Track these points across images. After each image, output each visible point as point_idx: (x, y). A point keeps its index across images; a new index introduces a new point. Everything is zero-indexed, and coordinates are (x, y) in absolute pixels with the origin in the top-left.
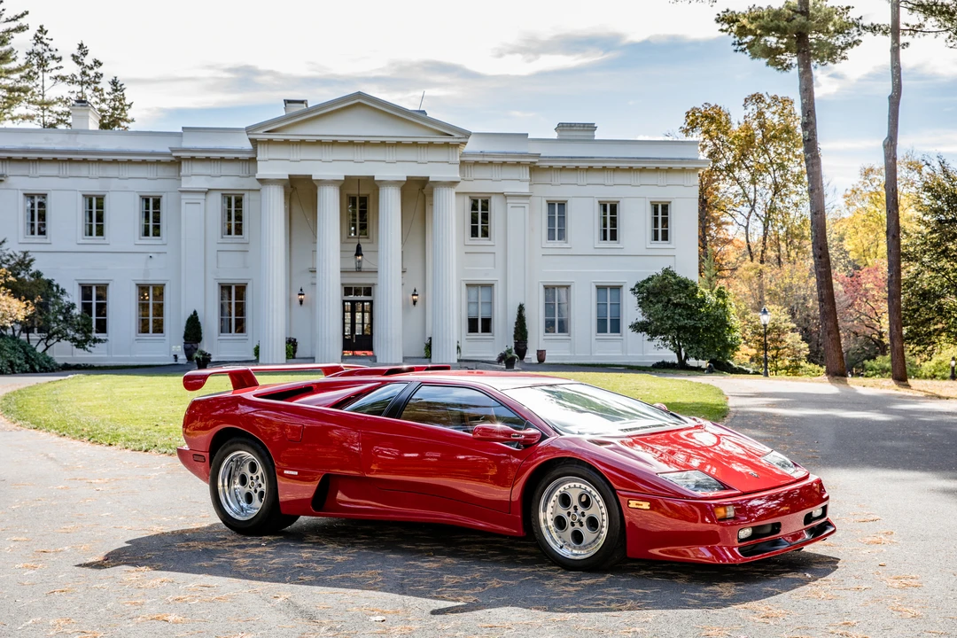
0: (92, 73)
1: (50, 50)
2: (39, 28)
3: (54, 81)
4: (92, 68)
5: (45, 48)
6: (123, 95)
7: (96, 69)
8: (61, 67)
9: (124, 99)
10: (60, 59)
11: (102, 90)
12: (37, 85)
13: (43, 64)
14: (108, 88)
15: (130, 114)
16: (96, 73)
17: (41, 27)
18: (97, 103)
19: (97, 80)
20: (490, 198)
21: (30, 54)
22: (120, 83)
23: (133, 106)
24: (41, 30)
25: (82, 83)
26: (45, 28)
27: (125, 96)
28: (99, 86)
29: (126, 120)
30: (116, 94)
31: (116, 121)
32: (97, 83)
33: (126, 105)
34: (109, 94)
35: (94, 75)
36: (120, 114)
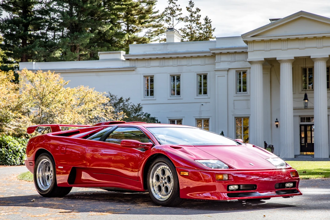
1: (176, 6)
3: (178, 20)
4: (195, 13)
5: (174, 5)
6: (211, 25)
7: (197, 13)
8: (181, 14)
9: (211, 27)
10: (181, 9)
12: (170, 24)
13: (173, 13)
14: (203, 22)
15: (214, 34)
18: (197, 30)
19: (198, 19)
21: (167, 9)
22: (209, 19)
23: (215, 30)
25: (191, 21)
27: (212, 25)
28: (199, 22)
29: (211, 38)
30: (207, 25)
31: (207, 39)
32: (198, 20)
33: (212, 30)
34: (204, 25)
35: (197, 16)
36: (209, 35)
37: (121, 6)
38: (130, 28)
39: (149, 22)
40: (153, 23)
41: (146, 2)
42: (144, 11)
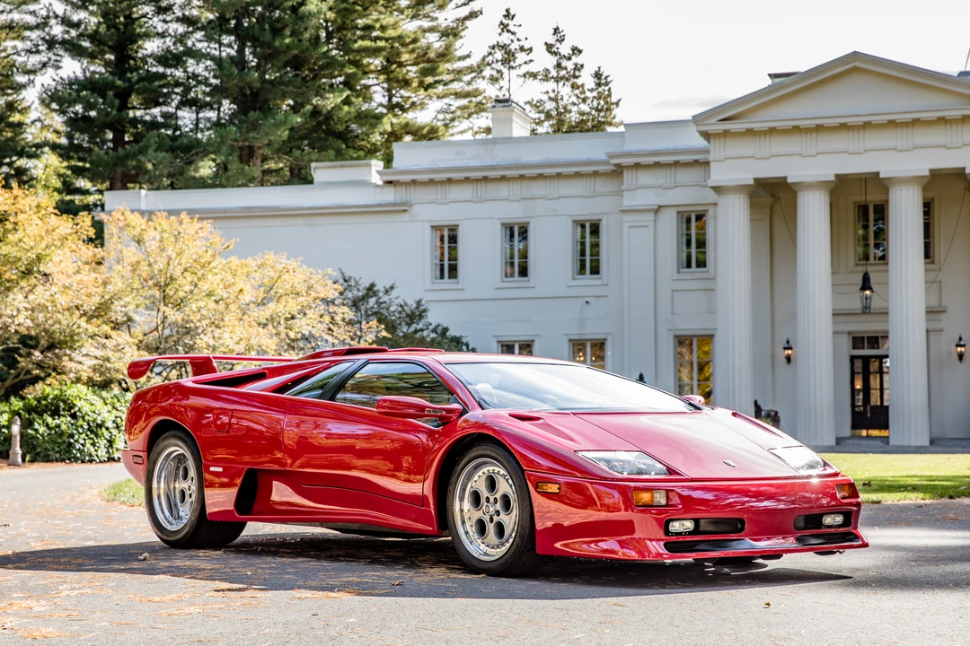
0: (570, 65)
1: (518, 40)
2: (505, 13)
3: (523, 79)
4: (570, 59)
5: (512, 37)
6: (609, 90)
7: (575, 59)
8: (531, 61)
9: (610, 95)
10: (531, 50)
11: (583, 85)
12: (501, 88)
13: (509, 57)
14: (590, 83)
16: (576, 65)
17: (507, 11)
18: (574, 104)
19: (577, 73)
21: (493, 48)
23: (621, 103)
24: (508, 15)
25: (557, 80)
26: (512, 12)
27: (612, 91)
28: (579, 82)
29: (610, 124)
30: (600, 90)
31: (598, 127)
32: (577, 77)
33: (613, 104)
34: (591, 90)
35: (573, 67)
36: (604, 116)
37: (373, 44)
38: (395, 100)
39: (445, 84)
40: (456, 86)
41: (439, 31)
42: (432, 55)
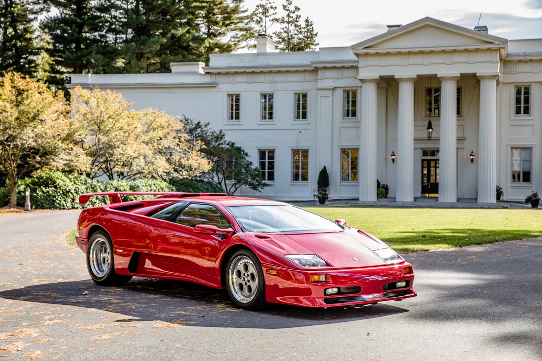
0: (294, 16)
1: (270, 3)
3: (272, 22)
4: (294, 12)
6: (312, 28)
7: (296, 13)
8: (276, 13)
9: (313, 31)
10: (276, 8)
11: (300, 25)
12: (262, 26)
13: (265, 12)
14: (303, 25)
15: (317, 40)
16: (297, 16)
18: (296, 34)
19: (298, 20)
20: (530, 85)
21: (258, 6)
22: (310, 20)
23: (318, 34)
25: (288, 22)
27: (314, 28)
28: (298, 24)
29: (313, 44)
30: (308, 28)
31: (307, 46)
32: (297, 22)
33: (314, 35)
34: (304, 28)
36: (310, 41)
37: (200, 4)
38: (211, 31)
39: (235, 24)
40: (241, 25)
42: (229, 10)
